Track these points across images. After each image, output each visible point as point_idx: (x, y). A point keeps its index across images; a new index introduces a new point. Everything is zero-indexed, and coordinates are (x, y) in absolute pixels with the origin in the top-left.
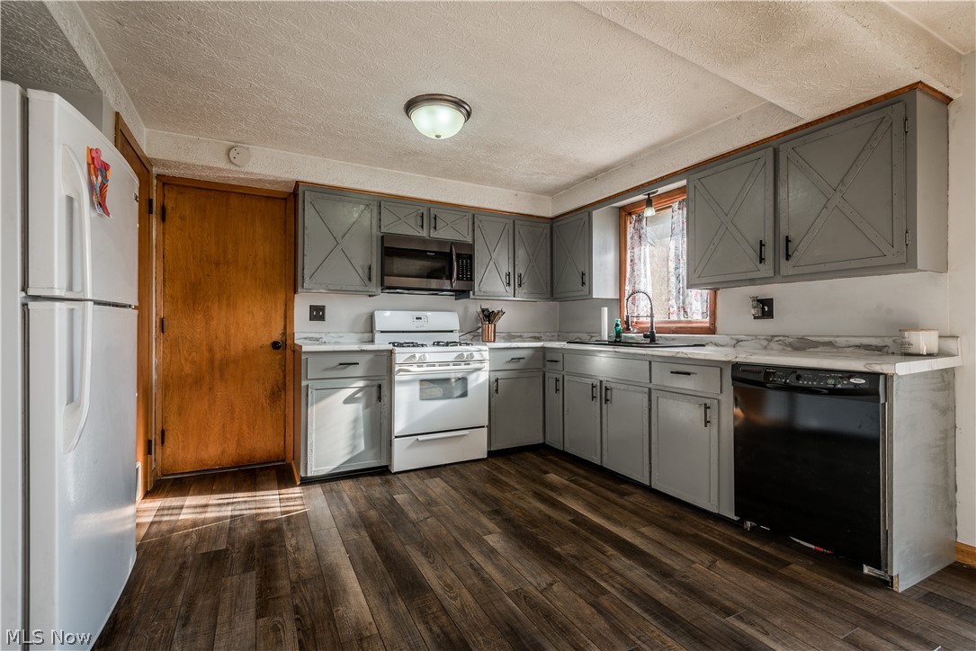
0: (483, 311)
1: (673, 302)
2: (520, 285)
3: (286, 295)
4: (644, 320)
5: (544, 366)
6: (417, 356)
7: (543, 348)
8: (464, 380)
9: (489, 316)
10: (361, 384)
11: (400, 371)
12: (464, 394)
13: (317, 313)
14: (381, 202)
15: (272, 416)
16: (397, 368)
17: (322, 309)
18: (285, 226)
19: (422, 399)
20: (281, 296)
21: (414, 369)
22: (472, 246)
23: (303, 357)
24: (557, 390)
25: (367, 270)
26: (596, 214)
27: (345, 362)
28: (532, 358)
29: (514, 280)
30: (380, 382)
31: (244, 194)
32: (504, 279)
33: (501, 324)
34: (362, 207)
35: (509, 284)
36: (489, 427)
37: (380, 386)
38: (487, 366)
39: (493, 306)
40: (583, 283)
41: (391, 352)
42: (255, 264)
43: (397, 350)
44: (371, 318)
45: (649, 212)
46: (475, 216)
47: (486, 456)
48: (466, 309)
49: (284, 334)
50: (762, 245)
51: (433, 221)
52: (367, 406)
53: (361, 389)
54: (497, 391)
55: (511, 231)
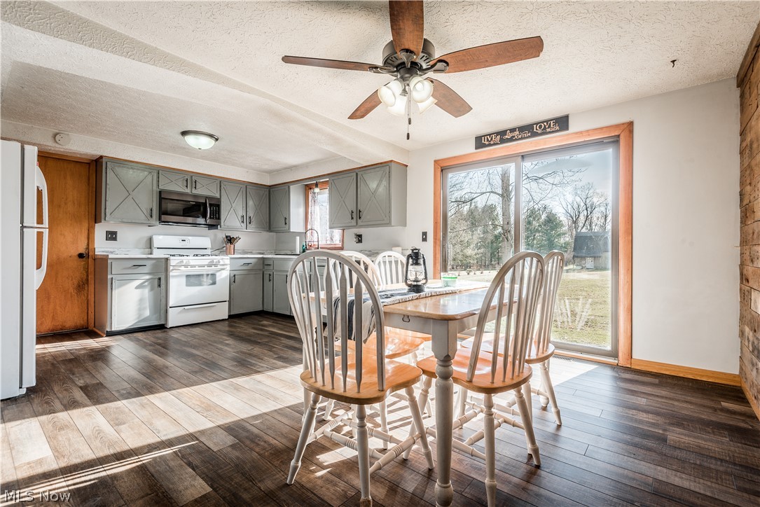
0: (227, 237)
1: (328, 235)
2: (250, 223)
3: (89, 224)
4: (315, 243)
5: (264, 268)
6: (185, 261)
7: (263, 259)
8: (213, 275)
9: (230, 240)
10: (148, 277)
11: (173, 270)
12: (214, 283)
13: (112, 236)
14: (159, 171)
15: (78, 301)
16: (171, 268)
17: (115, 233)
18: (89, 180)
19: (187, 285)
20: (86, 225)
21: (183, 268)
22: (219, 200)
23: (109, 261)
24: (270, 280)
25: (149, 211)
26: (292, 187)
27: (137, 264)
28: (256, 264)
29: (246, 220)
30: (160, 276)
31: (59, 159)
32: (240, 219)
33: (238, 245)
34: (146, 173)
35: (243, 222)
36: (230, 302)
37: (160, 279)
38: (228, 268)
39: (233, 235)
40: (286, 224)
41: (167, 259)
42: (66, 204)
43: (172, 258)
44: (150, 240)
45: (317, 190)
46: (221, 182)
47: (227, 318)
48: (215, 235)
49: (88, 248)
50: (352, 212)
51: (194, 183)
52: (152, 289)
53: (148, 280)
54: (234, 282)
55: (244, 192)
